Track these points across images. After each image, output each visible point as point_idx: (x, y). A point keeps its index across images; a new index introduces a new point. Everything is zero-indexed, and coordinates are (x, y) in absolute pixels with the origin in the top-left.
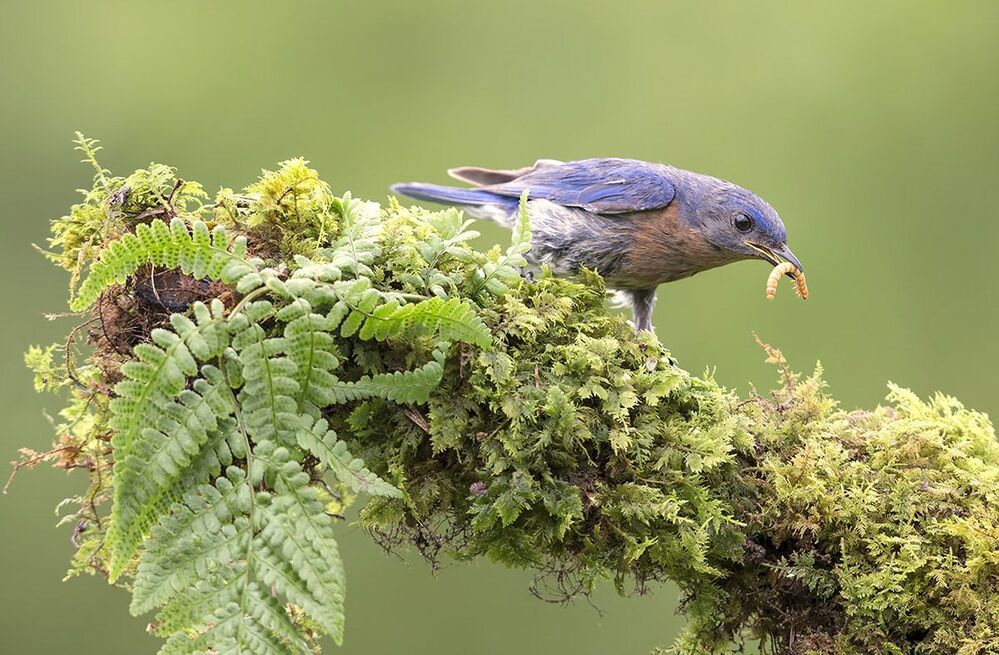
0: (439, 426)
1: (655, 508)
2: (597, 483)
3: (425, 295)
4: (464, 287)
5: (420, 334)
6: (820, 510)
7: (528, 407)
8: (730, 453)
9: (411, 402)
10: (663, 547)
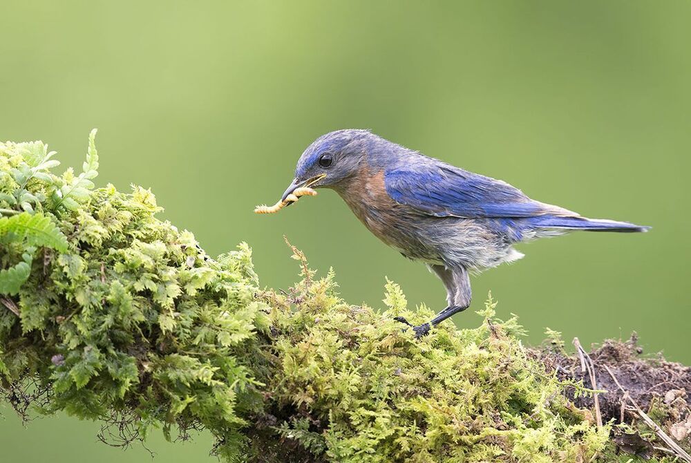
0: (27, 312)
1: (195, 373)
2: (150, 354)
3: (16, 209)
4: (46, 204)
5: (13, 241)
6: (315, 388)
7: (96, 297)
8: (252, 331)
9: (6, 293)
10: (200, 403)
